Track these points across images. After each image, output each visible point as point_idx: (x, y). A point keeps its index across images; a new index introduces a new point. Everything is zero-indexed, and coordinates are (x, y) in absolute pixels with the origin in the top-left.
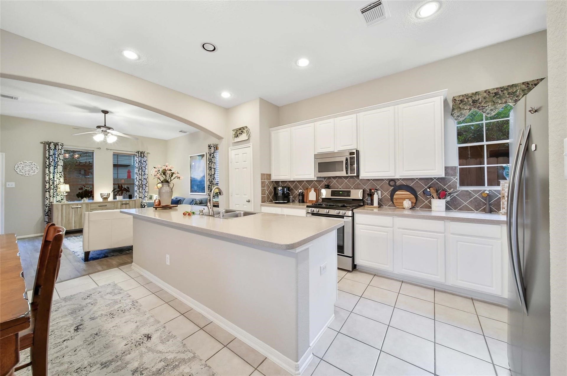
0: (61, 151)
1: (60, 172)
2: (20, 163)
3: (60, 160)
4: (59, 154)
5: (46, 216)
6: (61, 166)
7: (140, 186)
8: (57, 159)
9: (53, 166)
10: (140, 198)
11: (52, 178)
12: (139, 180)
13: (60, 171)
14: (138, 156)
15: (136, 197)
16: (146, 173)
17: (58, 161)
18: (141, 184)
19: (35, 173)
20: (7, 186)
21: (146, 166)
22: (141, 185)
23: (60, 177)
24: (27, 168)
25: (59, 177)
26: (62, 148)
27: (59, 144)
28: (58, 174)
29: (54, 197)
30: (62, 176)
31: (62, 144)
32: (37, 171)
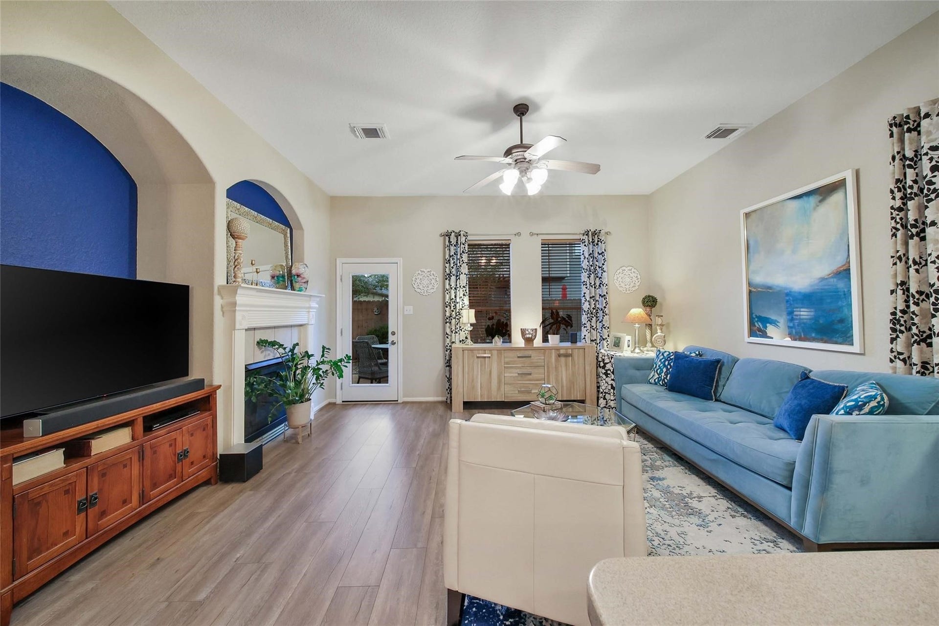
0: (464, 246)
1: (464, 287)
2: (417, 273)
3: (463, 263)
4: (461, 252)
5: (446, 366)
6: (465, 274)
7: (592, 313)
8: (460, 263)
9: (454, 275)
10: (593, 341)
11: (454, 297)
12: (591, 298)
13: (464, 284)
14: (586, 243)
15: (584, 338)
16: (605, 281)
17: (461, 266)
18: (594, 309)
19: (433, 289)
20: (406, 313)
21: (603, 264)
22: (595, 311)
23: (464, 295)
24: (426, 282)
25: (462, 296)
26: (466, 241)
27: (462, 233)
28: (461, 290)
29: (456, 332)
30: (466, 293)
31: (466, 233)
32: (436, 286)
